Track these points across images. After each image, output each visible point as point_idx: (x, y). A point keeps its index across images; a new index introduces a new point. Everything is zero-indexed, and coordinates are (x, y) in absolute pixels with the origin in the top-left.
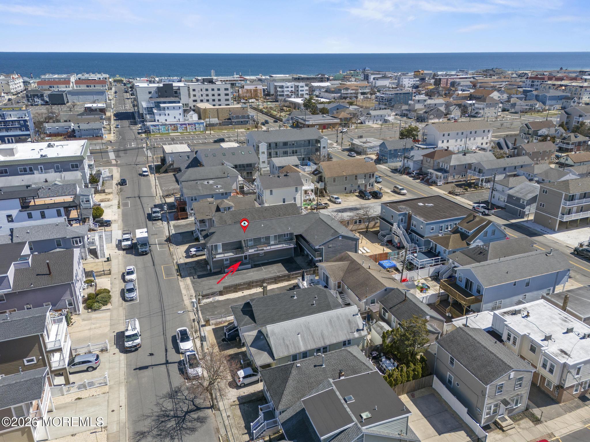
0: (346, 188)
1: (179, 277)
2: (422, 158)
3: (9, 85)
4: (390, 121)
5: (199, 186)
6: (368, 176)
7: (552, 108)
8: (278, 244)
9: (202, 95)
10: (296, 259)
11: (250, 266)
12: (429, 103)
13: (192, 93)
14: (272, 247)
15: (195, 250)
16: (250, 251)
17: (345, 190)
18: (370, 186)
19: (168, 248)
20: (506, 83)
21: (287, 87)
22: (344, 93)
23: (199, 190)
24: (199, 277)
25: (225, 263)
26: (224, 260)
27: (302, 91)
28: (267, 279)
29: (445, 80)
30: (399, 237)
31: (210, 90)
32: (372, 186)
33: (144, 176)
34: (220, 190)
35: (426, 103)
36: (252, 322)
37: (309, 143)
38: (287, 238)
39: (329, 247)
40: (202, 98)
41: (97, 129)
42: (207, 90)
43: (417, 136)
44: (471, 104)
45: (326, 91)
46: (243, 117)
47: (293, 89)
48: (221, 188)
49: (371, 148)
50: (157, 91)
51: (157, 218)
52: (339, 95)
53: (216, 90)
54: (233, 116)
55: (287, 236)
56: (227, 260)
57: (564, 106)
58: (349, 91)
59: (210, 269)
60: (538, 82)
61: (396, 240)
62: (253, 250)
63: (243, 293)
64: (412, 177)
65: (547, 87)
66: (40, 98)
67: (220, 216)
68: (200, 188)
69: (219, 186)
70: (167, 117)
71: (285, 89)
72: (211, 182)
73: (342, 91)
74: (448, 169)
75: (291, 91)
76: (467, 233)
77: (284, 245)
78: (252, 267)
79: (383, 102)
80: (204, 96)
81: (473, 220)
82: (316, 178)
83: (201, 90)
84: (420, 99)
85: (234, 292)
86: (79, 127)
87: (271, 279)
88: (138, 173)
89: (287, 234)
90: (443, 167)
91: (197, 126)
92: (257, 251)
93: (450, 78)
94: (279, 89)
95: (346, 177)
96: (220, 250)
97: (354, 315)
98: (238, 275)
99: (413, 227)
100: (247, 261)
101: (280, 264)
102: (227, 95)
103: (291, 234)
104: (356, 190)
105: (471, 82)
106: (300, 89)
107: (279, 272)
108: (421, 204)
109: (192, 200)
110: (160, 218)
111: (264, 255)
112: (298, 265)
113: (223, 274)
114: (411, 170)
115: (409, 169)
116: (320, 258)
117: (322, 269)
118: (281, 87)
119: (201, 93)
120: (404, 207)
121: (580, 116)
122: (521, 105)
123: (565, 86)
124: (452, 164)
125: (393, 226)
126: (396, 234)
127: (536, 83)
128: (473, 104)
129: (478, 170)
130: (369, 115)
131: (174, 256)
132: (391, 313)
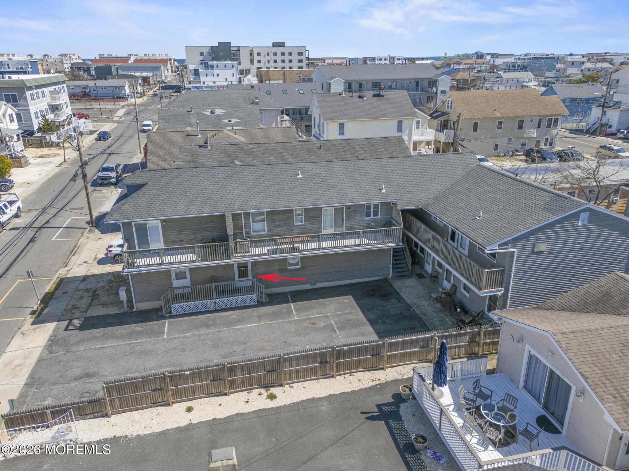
0: (497, 145)
1: (30, 319)
3: (63, 63)
5: (192, 117)
6: (545, 123)
8: (343, 236)
9: (269, 61)
10: (398, 284)
11: (253, 298)
12: (587, 67)
13: (256, 58)
14: (324, 244)
16: (254, 251)
17: (496, 149)
18: (545, 145)
19: (76, 238)
23: (191, 125)
24: (87, 324)
25: (176, 283)
26: (173, 276)
28: (290, 359)
31: (279, 54)
32: (551, 144)
34: (235, 128)
35: (583, 67)
37: (417, 85)
38: (374, 221)
39: (534, 253)
40: (268, 65)
41: (119, 88)
47: (387, 62)
48: (237, 124)
50: (210, 51)
53: (287, 54)
55: (376, 214)
56: (180, 275)
59: (130, 300)
62: (263, 250)
63: (189, 409)
64: (620, 138)
66: (86, 73)
67: (192, 156)
68: (194, 121)
69: (234, 121)
70: (215, 79)
71: (378, 62)
72: (219, 111)
73: (452, 66)
77: (365, 241)
78: (260, 304)
80: (272, 62)
82: (436, 123)
83: (268, 54)
85: (155, 404)
86: (95, 84)
87: (307, 358)
89: (376, 207)
92: (276, 252)
94: (370, 63)
95: (500, 123)
96: (157, 243)
98: (207, 326)
100: (246, 282)
101: (349, 300)
102: (300, 61)
103: (388, 207)
104: (517, 151)
107: (342, 327)
111: (303, 268)
112: (408, 307)
113: (165, 318)
114: (614, 129)
115: (610, 127)
116: (500, 292)
117: (521, 340)
118: (372, 59)
119: (268, 58)
130: (499, 79)
131: (74, 257)
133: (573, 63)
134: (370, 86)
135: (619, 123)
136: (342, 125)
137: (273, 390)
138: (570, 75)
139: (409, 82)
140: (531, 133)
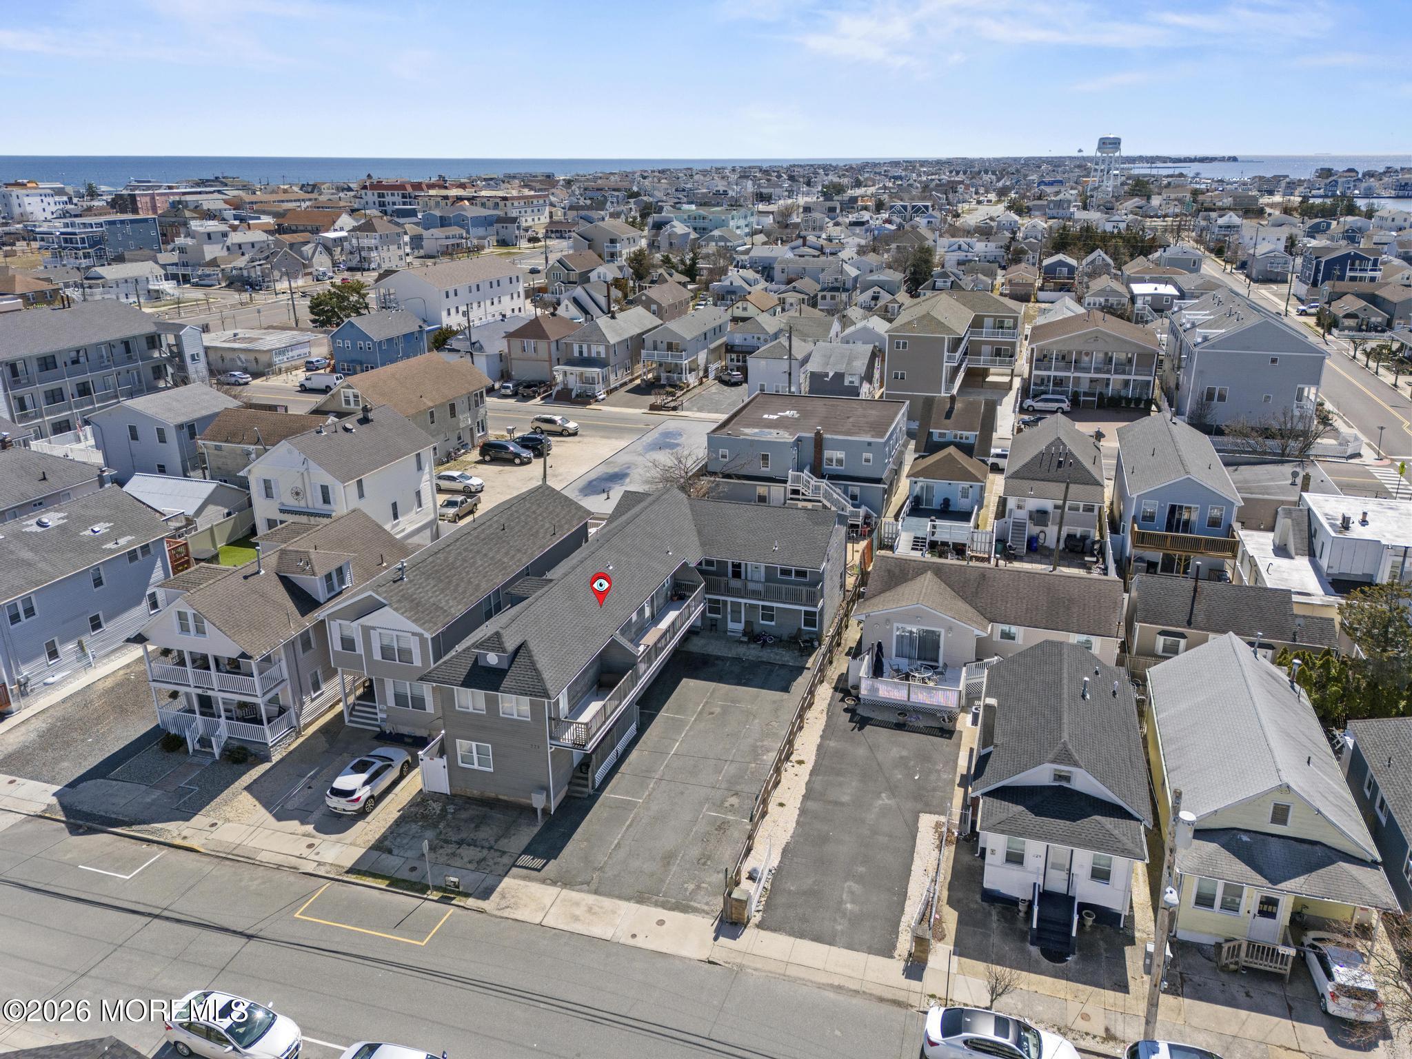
1: (470, 903)
2: (503, 344)
4: (168, 294)
6: (473, 400)
11: (634, 727)
15: (361, 777)
18: (479, 432)
20: (308, 203)
23: (29, 564)
29: (148, 199)
30: (819, 501)
34: (123, 541)
35: (229, 241)
37: (128, 350)
44: (335, 240)
49: (282, 351)
60: (393, 195)
63: (781, 805)
65: (432, 203)
68: (27, 555)
69: (100, 527)
72: (53, 518)
74: (604, 354)
76: (964, 441)
79: (77, 249)
84: (209, 229)
90: (585, 354)
93: (159, 195)
95: (432, 415)
101: (689, 681)
104: (459, 450)
105: (226, 202)
108: (773, 417)
109: (15, 619)
113: (596, 795)
116: (822, 603)
120: (756, 430)
121: (613, 241)
122: (435, 237)
123: (468, 199)
124: (612, 342)
125: (785, 482)
126: (801, 497)
127: (388, 199)
128: (341, 239)
129: (665, 345)
130: (99, 281)
131: (263, 857)
132: (1202, 629)
133: (209, 236)
134: (34, 367)
136: (360, 483)
137: (794, 759)
138: (214, 260)
139: (110, 345)
140: (465, 420)
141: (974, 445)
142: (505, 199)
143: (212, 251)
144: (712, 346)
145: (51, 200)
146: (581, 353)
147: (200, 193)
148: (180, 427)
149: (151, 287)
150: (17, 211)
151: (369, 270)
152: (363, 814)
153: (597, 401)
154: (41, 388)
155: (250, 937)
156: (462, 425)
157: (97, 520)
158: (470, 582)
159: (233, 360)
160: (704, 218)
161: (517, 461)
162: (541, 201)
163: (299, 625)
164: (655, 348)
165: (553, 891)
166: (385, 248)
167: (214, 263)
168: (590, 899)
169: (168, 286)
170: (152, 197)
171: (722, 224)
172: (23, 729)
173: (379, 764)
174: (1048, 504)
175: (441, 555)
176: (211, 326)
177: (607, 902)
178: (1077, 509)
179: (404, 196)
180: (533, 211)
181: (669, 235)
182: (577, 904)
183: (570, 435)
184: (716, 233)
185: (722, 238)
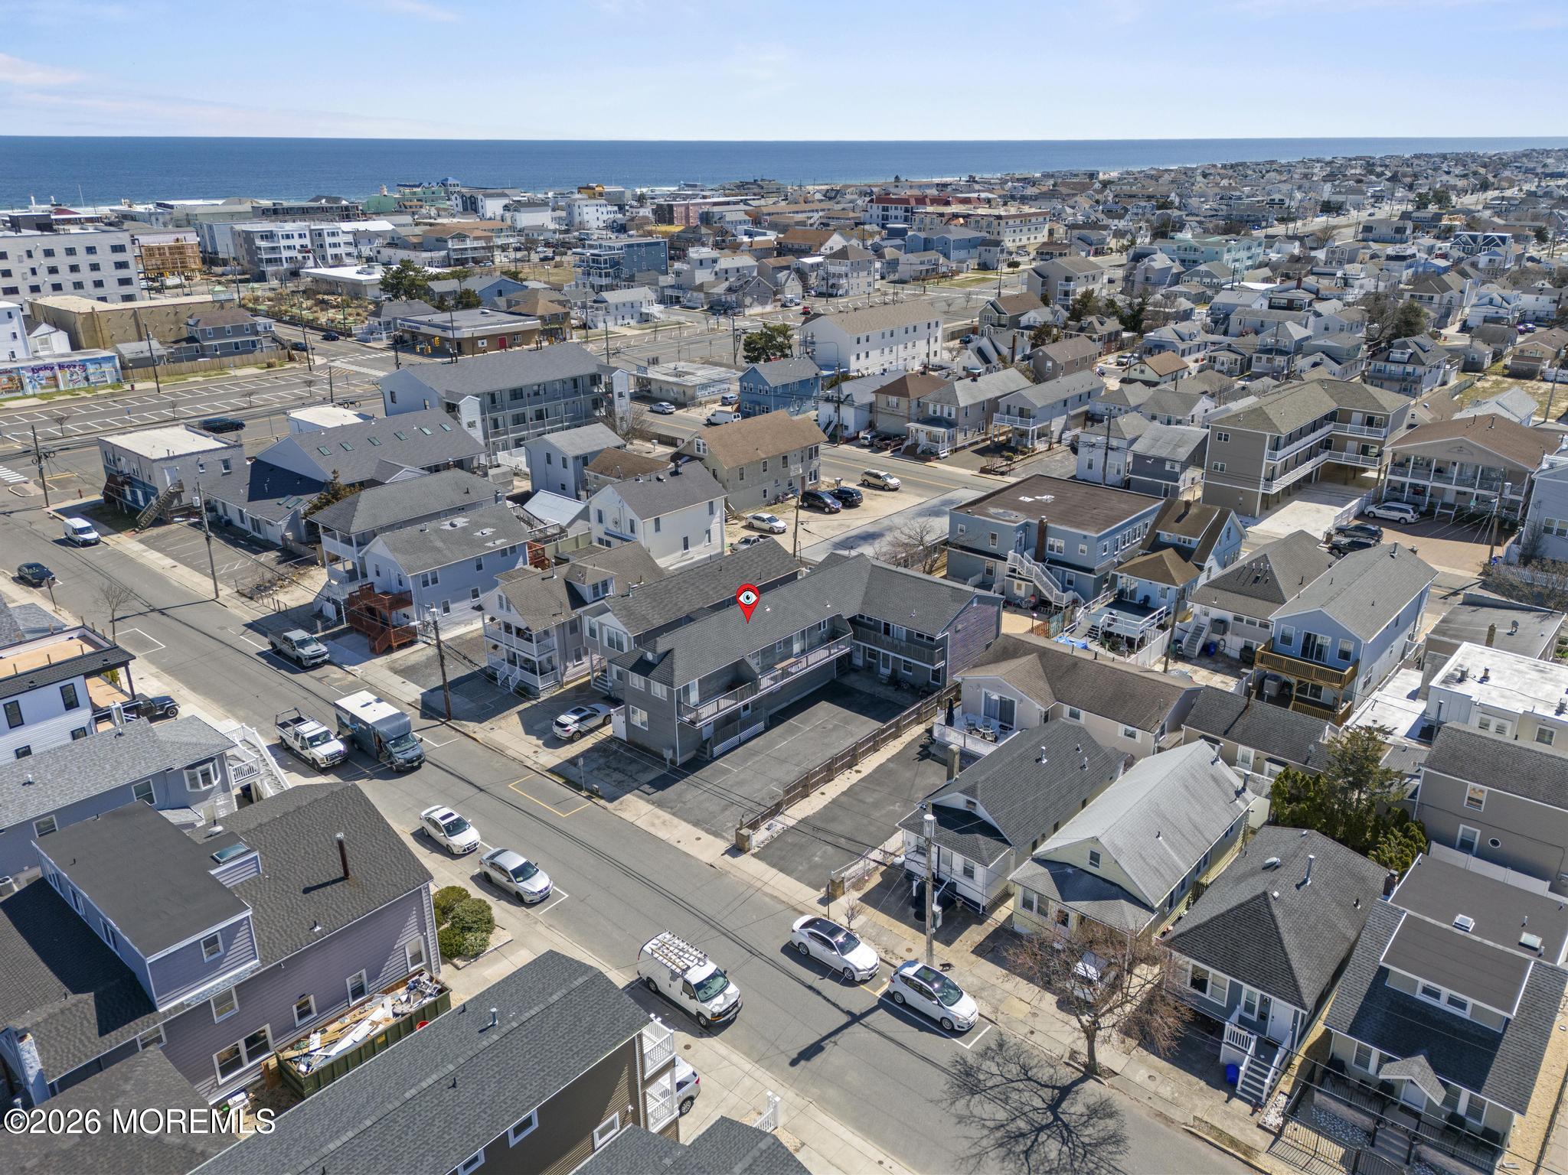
0: (765, 491)
1: (602, 802)
2: (872, 398)
4: (655, 317)
5: (431, 537)
6: (807, 454)
7: (965, 265)
8: (817, 653)
9: (34, 271)
10: (846, 682)
11: (761, 725)
12: (723, 266)
14: (809, 662)
15: (576, 718)
17: (765, 496)
18: (810, 480)
19: (458, 737)
20: (821, 214)
21: (288, 237)
22: (455, 250)
23: (438, 550)
24: (661, 784)
27: (335, 245)
29: (683, 209)
30: (1030, 581)
33: (86, 544)
34: (498, 542)
35: (717, 268)
36: (1000, 844)
37: (576, 386)
39: (957, 631)
40: (33, 281)
42: (49, 253)
43: (790, 347)
44: (812, 265)
45: (390, 245)
46: (238, 330)
47: (307, 241)
48: (496, 536)
49: (704, 386)
51: (319, 660)
52: (443, 253)
53: (81, 251)
54: (203, 331)
57: (982, 260)
58: (469, 244)
59: (674, 758)
60: (896, 208)
61: (1021, 590)
62: (768, 681)
63: (823, 793)
64: (864, 446)
65: (928, 220)
68: (439, 544)
69: (487, 531)
71: (284, 243)
72: (460, 521)
73: (451, 243)
74: (953, 416)
75: (302, 246)
76: (1187, 545)
78: (767, 729)
79: (600, 268)
80: (42, 272)
81: (1186, 513)
83: (29, 254)
85: (802, 797)
87: (867, 741)
88: (50, 540)
90: (938, 414)
91: (91, 369)
92: (781, 679)
93: (695, 205)
94: (263, 244)
95: (765, 464)
96: (695, 698)
97: (1213, 763)
98: (752, 754)
99: (1055, 552)
100: (750, 713)
101: (825, 703)
102: (121, 265)
103: (839, 618)
104: (785, 494)
105: (747, 213)
106: (328, 240)
108: (1028, 500)
109: (426, 584)
110: (326, 657)
112: (872, 696)
113: (711, 762)
114: (852, 430)
115: (846, 428)
116: (942, 664)
117: (979, 686)
118: (267, 237)
119: (30, 263)
120: (1001, 511)
121: (1068, 279)
122: (911, 262)
123: (964, 217)
124: (962, 404)
125: (1005, 559)
126: (1017, 575)
127: (892, 213)
128: (818, 265)
129: (1017, 411)
130: (603, 305)
131: (510, 752)
132: (1235, 740)
133: (701, 262)
134: (507, 397)
135: (856, 422)
136: (657, 521)
137: (855, 768)
138: (702, 285)
139: (564, 382)
140: (797, 470)
141: (1194, 550)
142: (999, 217)
143: (702, 276)
144: (1072, 413)
145: (604, 209)
146: (935, 412)
147: (728, 203)
148: (576, 458)
149: (644, 310)
150: (577, 219)
151: (836, 295)
152: (571, 740)
153: (938, 458)
154: (509, 413)
155: (481, 790)
156: (792, 474)
157: (486, 526)
158: (676, 604)
159: (668, 391)
160: (1195, 250)
161: (827, 510)
162: (1041, 219)
163: (568, 615)
164: (1008, 413)
165: (651, 807)
166: (855, 275)
167: (700, 288)
168: (667, 816)
169: (656, 310)
170: (687, 207)
171: (1216, 257)
172: (420, 653)
173: (588, 712)
174: (1229, 616)
175: (664, 583)
176: (660, 360)
177: (676, 821)
178: (1254, 624)
179: (907, 210)
180: (1029, 230)
181: (1146, 269)
182: (659, 817)
183: (890, 490)
184: (1203, 268)
185: (1208, 274)
